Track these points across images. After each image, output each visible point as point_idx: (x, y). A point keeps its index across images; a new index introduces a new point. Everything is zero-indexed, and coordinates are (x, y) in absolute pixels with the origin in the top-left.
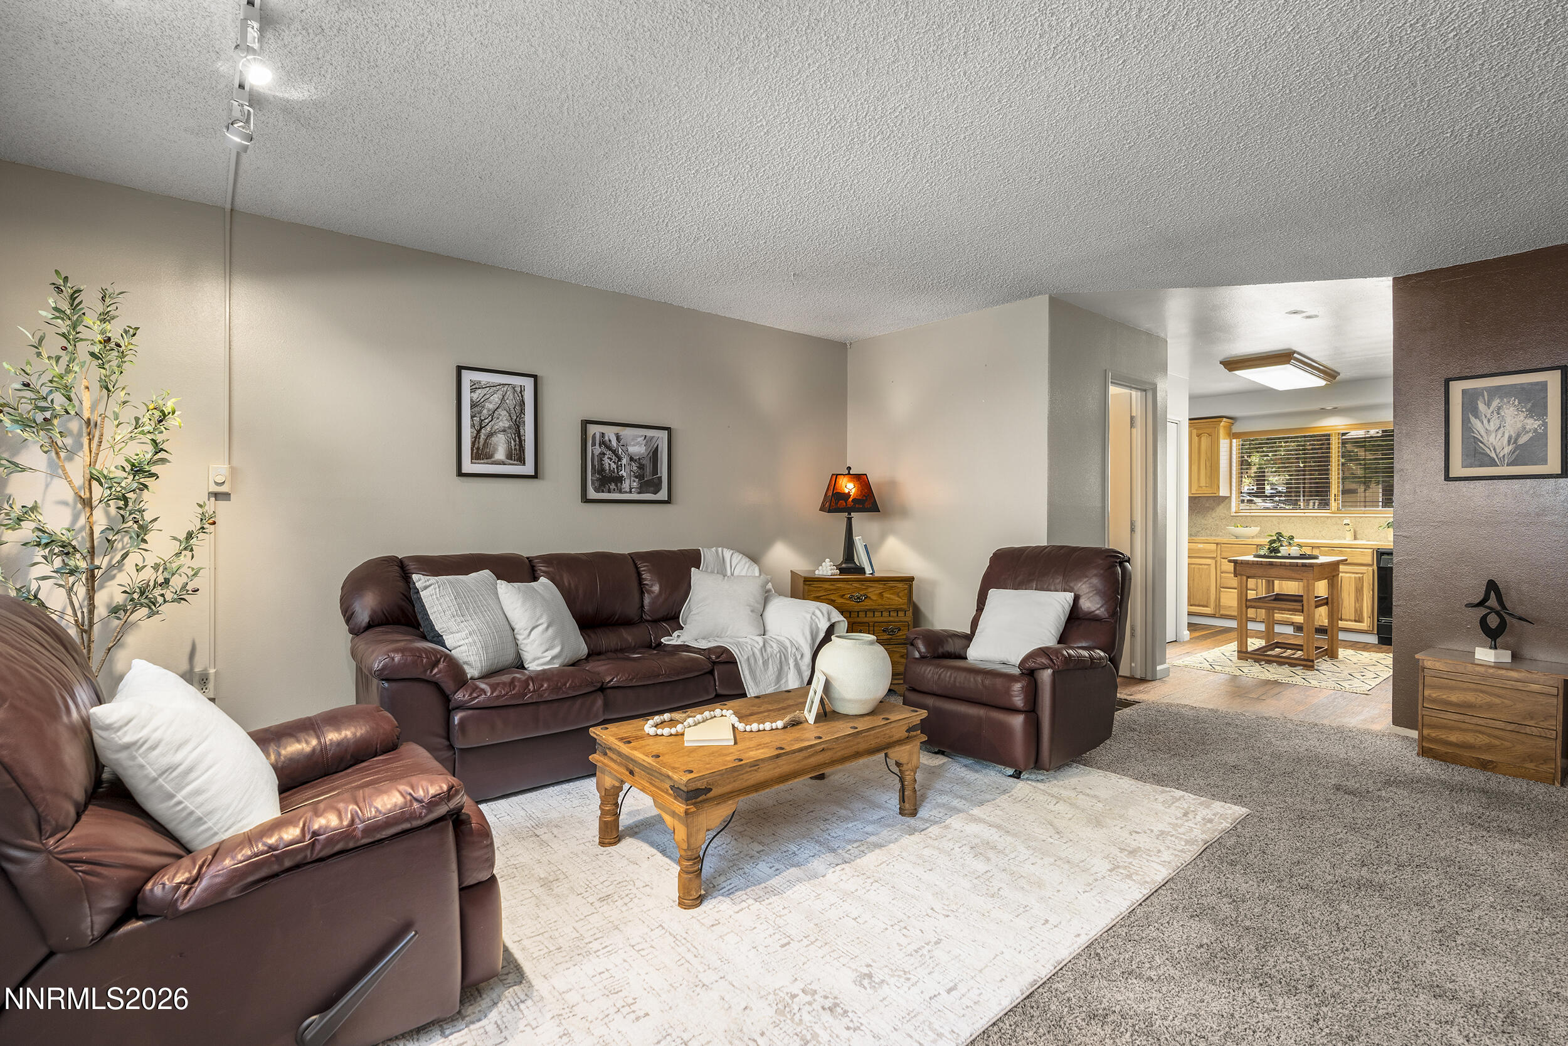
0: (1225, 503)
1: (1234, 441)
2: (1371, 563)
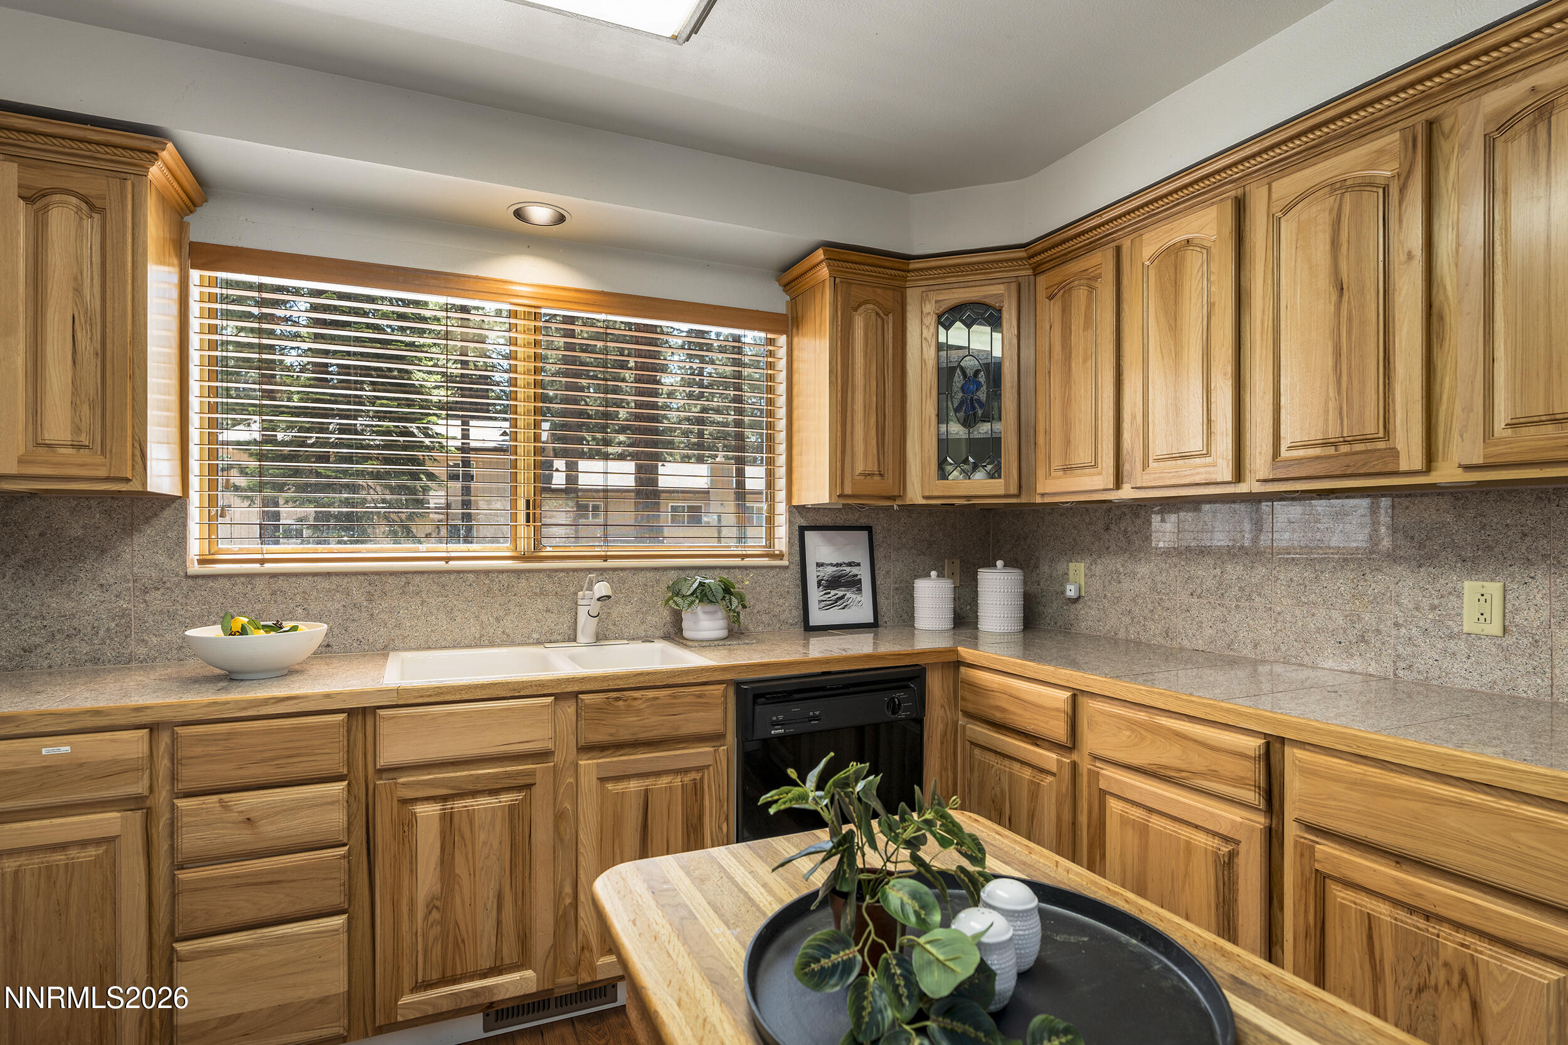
0: (160, 523)
1: (195, 275)
2: (717, 727)
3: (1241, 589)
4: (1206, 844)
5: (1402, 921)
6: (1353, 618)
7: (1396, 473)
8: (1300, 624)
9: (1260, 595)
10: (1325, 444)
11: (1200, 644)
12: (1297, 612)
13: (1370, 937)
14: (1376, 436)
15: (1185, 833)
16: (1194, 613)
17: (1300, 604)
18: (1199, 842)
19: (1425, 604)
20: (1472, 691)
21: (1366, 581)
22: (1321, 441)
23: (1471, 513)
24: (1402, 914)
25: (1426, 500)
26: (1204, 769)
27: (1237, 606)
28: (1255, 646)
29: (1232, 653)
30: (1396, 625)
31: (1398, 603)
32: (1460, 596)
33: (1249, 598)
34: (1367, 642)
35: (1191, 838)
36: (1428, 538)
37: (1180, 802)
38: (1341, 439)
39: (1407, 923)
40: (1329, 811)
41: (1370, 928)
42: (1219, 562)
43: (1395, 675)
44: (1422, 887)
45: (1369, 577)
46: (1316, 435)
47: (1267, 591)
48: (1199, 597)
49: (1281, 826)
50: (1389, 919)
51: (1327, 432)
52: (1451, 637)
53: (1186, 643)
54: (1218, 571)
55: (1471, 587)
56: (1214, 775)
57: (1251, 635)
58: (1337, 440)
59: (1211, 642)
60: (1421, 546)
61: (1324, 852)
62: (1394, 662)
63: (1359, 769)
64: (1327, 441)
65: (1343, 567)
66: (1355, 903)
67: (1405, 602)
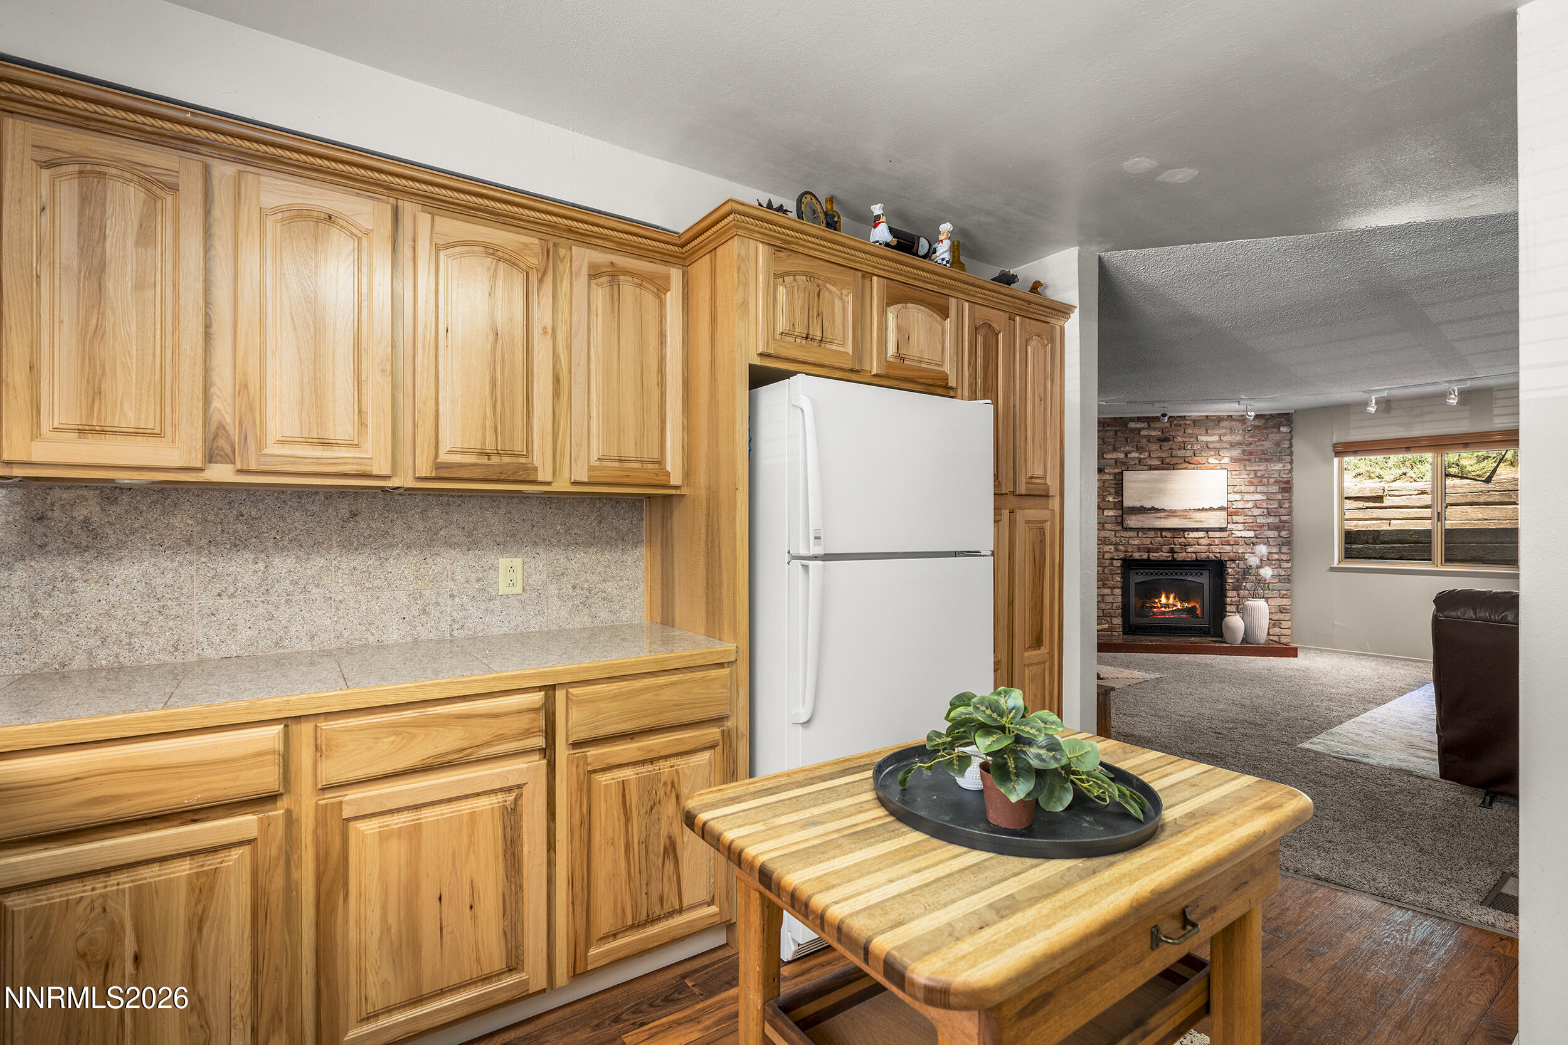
3: (294, 583)
4: (492, 804)
5: (641, 773)
6: (415, 597)
7: (534, 482)
8: (364, 608)
9: (318, 586)
10: (482, 453)
11: (234, 650)
12: (361, 597)
13: (624, 795)
14: (521, 453)
15: (466, 806)
16: (223, 615)
17: (364, 589)
18: (484, 806)
19: (473, 577)
20: (504, 634)
21: (427, 564)
22: (479, 451)
23: (502, 511)
24: (639, 769)
25: (473, 501)
26: (490, 737)
27: (286, 601)
28: (312, 637)
29: (281, 651)
30: (452, 596)
31: (453, 579)
32: (496, 569)
33: (305, 590)
34: (428, 614)
35: (474, 808)
36: (475, 529)
37: (462, 780)
38: (495, 452)
39: (644, 773)
40: (598, 723)
41: (624, 790)
42: (262, 556)
43: (451, 635)
44: (651, 745)
45: (430, 560)
46: (476, 445)
47: (326, 581)
48: (232, 596)
49: (553, 756)
50: (634, 776)
51: (485, 443)
52: (490, 600)
53: (209, 653)
54: (261, 566)
55: (504, 562)
56: (501, 738)
57: (306, 627)
58: (492, 451)
59: (252, 644)
60: (470, 535)
61: (593, 755)
62: (450, 625)
63: (616, 686)
64: (484, 451)
65: (406, 553)
66: (613, 779)
67: (459, 577)
